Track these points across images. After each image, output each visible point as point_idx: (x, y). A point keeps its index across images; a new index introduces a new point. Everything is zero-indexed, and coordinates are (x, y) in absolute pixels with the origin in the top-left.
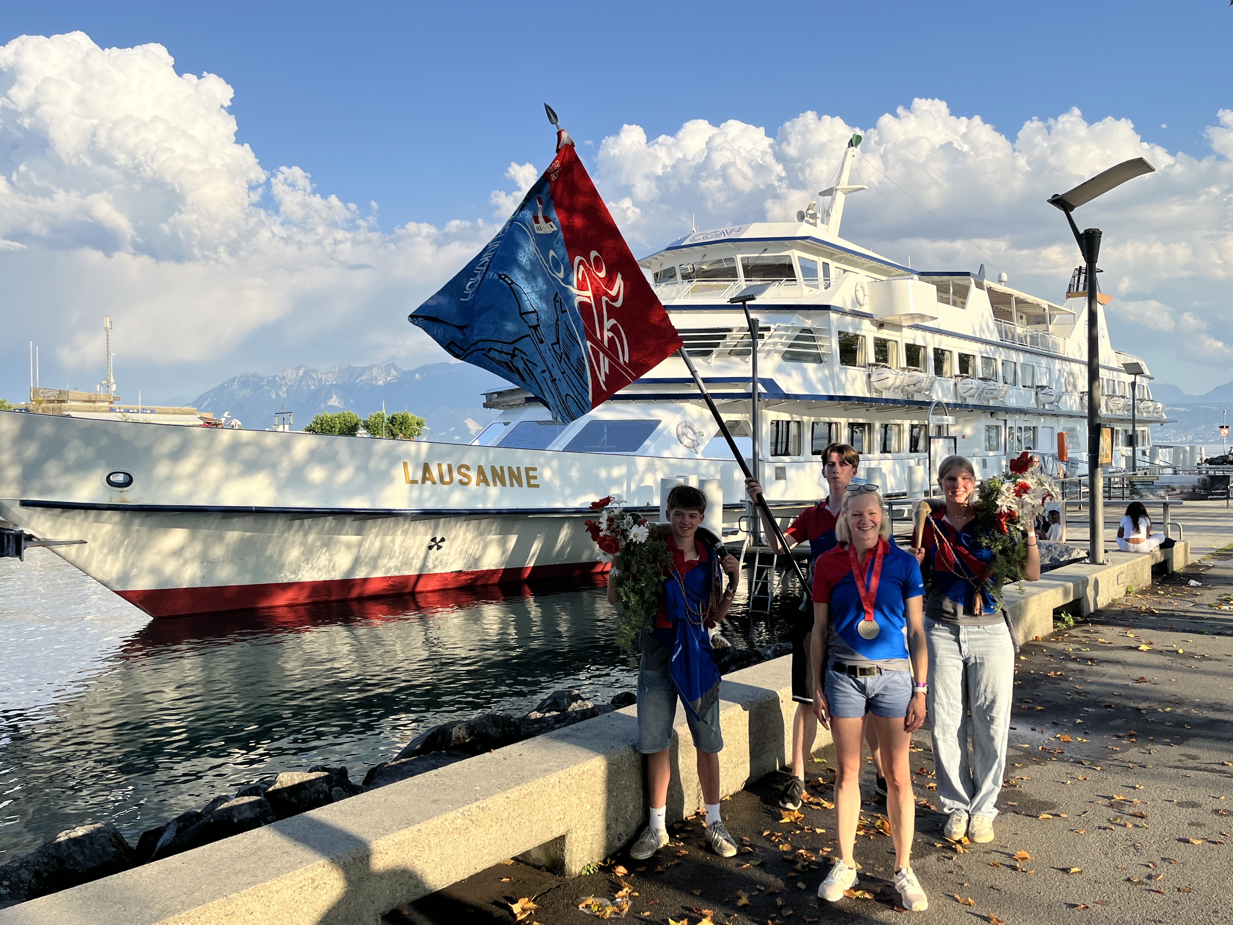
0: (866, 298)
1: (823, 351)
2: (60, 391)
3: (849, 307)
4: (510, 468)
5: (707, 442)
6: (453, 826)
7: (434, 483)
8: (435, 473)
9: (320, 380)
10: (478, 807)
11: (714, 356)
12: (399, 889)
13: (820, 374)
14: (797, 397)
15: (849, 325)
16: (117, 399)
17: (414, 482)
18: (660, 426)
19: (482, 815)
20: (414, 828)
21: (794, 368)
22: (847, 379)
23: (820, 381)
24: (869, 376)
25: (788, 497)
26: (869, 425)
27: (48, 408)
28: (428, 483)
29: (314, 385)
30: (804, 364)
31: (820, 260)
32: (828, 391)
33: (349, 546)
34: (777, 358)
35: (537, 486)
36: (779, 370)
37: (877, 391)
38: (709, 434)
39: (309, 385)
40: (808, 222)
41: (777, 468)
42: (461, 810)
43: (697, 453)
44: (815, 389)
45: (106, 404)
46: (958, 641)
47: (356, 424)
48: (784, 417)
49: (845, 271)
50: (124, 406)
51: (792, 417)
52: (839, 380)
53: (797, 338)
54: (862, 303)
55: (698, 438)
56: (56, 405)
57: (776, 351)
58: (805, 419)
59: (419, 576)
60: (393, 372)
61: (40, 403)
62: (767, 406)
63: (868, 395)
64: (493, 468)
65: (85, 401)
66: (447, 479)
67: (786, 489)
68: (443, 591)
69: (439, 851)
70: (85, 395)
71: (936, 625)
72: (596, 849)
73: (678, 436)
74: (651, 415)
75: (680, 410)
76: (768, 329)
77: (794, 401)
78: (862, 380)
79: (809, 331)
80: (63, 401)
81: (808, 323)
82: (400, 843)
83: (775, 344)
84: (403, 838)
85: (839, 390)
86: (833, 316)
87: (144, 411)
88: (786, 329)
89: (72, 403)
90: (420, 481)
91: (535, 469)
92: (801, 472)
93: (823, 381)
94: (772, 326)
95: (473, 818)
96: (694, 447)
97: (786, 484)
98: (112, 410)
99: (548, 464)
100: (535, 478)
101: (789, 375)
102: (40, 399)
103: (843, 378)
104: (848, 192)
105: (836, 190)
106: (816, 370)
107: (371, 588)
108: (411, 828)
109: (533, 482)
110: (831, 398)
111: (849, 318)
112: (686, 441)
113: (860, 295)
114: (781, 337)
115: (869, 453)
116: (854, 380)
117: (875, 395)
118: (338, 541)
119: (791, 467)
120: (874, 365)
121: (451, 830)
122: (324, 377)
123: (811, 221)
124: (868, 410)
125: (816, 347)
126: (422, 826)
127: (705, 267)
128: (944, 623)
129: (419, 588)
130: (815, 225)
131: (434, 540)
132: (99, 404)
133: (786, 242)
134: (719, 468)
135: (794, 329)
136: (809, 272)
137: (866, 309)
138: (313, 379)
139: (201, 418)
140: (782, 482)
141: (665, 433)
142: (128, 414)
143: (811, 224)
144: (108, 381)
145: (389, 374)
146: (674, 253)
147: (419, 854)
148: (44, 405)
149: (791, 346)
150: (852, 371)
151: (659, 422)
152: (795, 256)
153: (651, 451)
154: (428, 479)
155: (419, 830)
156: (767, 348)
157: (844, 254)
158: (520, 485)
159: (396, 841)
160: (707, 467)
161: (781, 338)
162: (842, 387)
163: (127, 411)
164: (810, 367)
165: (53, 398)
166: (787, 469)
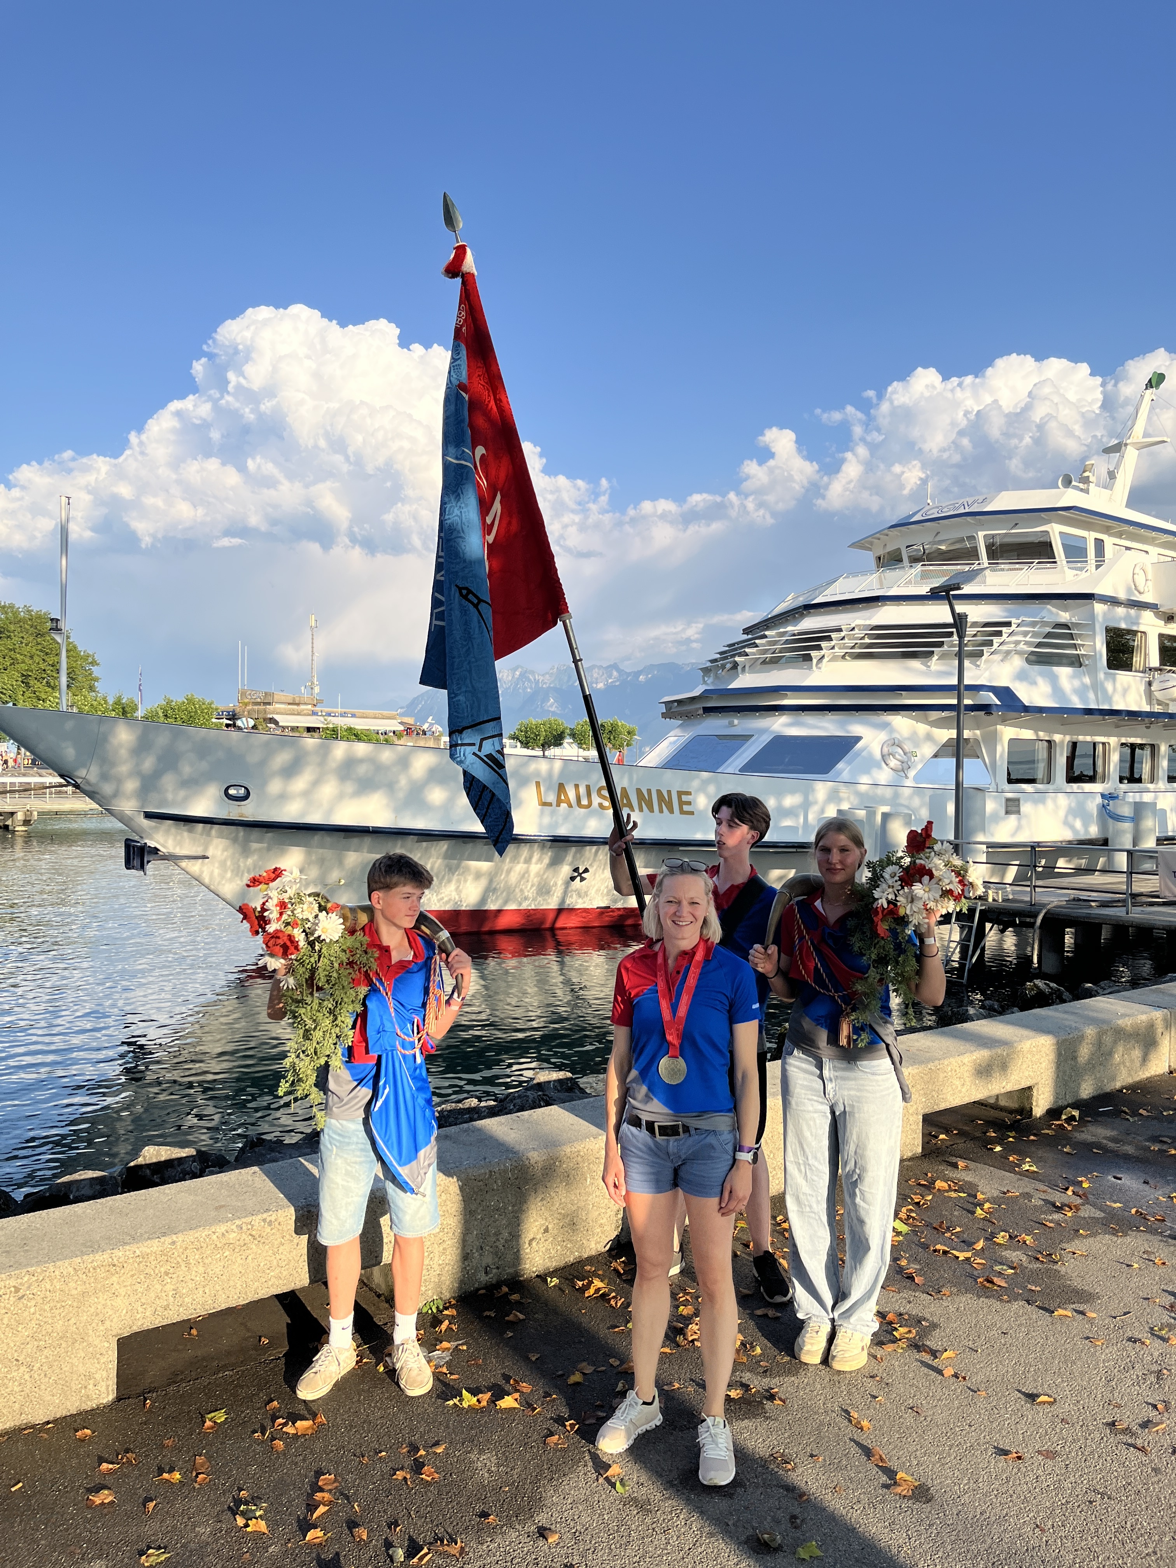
0: (1149, 583)
1: (1083, 652)
2: (266, 693)
3: (1122, 596)
4: (659, 792)
5: (920, 766)
6: (224, 1241)
7: (570, 806)
8: (571, 794)
9: (537, 682)
10: (264, 1220)
11: (936, 657)
12: (140, 1309)
13: (1076, 683)
14: (1040, 710)
15: (1121, 617)
16: (320, 701)
17: (545, 804)
18: (860, 745)
19: (268, 1229)
20: (168, 1240)
21: (1041, 674)
22: (1115, 689)
23: (1076, 691)
24: (1150, 684)
25: (1021, 838)
26: (1153, 746)
27: (254, 710)
28: (564, 805)
29: (531, 688)
30: (1055, 669)
31: (1092, 536)
32: (1088, 705)
33: (478, 876)
34: (1018, 662)
35: (692, 813)
36: (1021, 676)
37: (1159, 703)
38: (923, 756)
39: (526, 688)
40: (1076, 488)
41: (1008, 800)
42: (238, 1222)
43: (907, 777)
44: (1070, 701)
45: (310, 707)
46: (821, 1077)
47: (563, 732)
48: (1027, 734)
49: (1128, 548)
50: (326, 709)
51: (1037, 735)
52: (1105, 691)
53: (1048, 635)
54: (1142, 591)
55: (909, 759)
56: (262, 707)
57: (1019, 653)
58: (1057, 737)
59: (560, 911)
60: (615, 673)
61: (246, 704)
62: (1004, 721)
63: (1147, 708)
64: (639, 791)
65: (289, 704)
66: (585, 802)
67: (1019, 828)
68: (586, 929)
69: (201, 1269)
70: (290, 698)
71: (795, 1052)
72: (448, 1283)
73: (883, 756)
74: (848, 732)
75: (886, 726)
76: (1008, 624)
77: (1038, 715)
78: (1138, 690)
79: (1065, 626)
80: (269, 704)
81: (1064, 617)
82: (144, 1256)
83: (1017, 643)
84: (148, 1251)
85: (1103, 703)
86: (1099, 608)
87: (343, 715)
88: (1033, 624)
89: (278, 706)
90: (554, 804)
91: (689, 793)
92: (1041, 807)
93: (1081, 692)
94: (1014, 621)
95: (254, 1233)
96: (903, 769)
97: (1019, 820)
98: (314, 713)
99: (702, 789)
100: (689, 803)
101: (1034, 683)
102: (246, 701)
103: (1109, 687)
104: (1141, 447)
105: (1126, 445)
106: (1074, 676)
107: (503, 923)
108: (163, 1239)
109: (686, 808)
110: (1089, 712)
111: (1121, 611)
112: (893, 763)
113: (1140, 580)
114: (1025, 634)
115: (1152, 782)
116: (1125, 691)
117: (1157, 709)
118: (467, 869)
119: (1026, 801)
120: (1156, 669)
121: (219, 1245)
122: (541, 678)
123: (1081, 485)
124: (1148, 728)
125: (1075, 646)
126: (179, 1238)
127: (943, 548)
128: (805, 1052)
129: (559, 924)
130: (1087, 491)
131: (576, 870)
132: (302, 707)
133: (1043, 515)
134: (927, 799)
135: (1044, 624)
136: (1076, 552)
137: (1148, 598)
138: (529, 681)
139: (401, 723)
140: (1013, 818)
141: (864, 754)
142: (330, 718)
143: (1082, 490)
144: (312, 683)
145: (610, 677)
146: (900, 531)
147: (172, 1270)
148: (250, 707)
149: (1039, 645)
150: (1122, 676)
151: (859, 739)
152: (1055, 531)
153: (845, 776)
154: (562, 801)
155: (174, 1243)
156: (1004, 648)
157: (1126, 528)
158: (671, 811)
159: (138, 1253)
160: (910, 797)
161: (1025, 636)
162: (1109, 699)
163: (329, 715)
164: (1064, 672)
165: (259, 700)
166: (1021, 802)
